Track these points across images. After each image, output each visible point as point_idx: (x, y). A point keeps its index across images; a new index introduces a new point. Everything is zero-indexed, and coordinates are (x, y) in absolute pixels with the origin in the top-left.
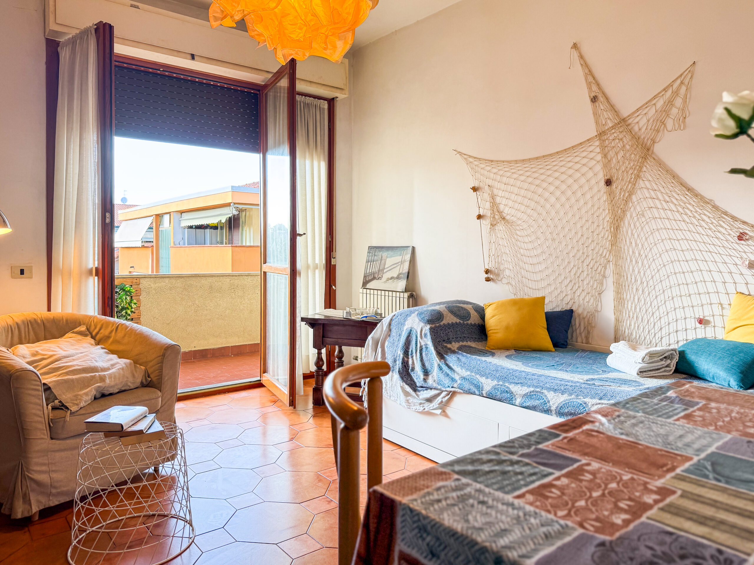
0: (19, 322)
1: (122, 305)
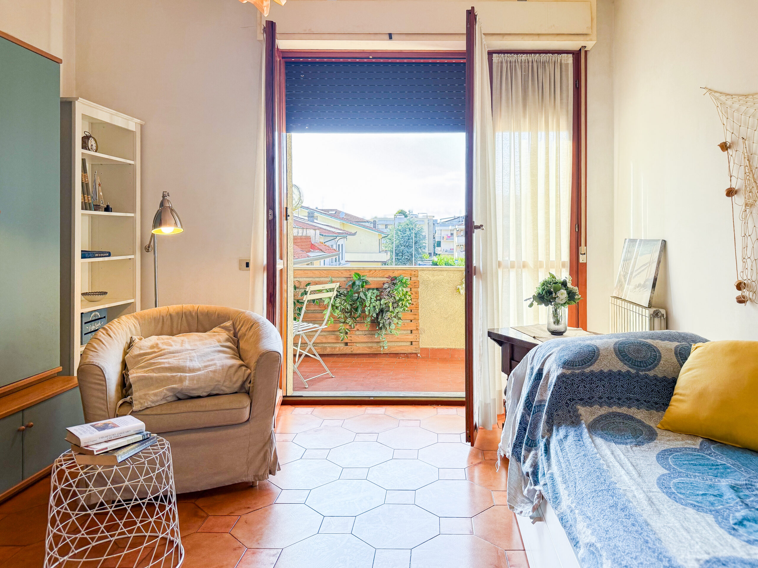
0: (174, 314)
1: (399, 296)
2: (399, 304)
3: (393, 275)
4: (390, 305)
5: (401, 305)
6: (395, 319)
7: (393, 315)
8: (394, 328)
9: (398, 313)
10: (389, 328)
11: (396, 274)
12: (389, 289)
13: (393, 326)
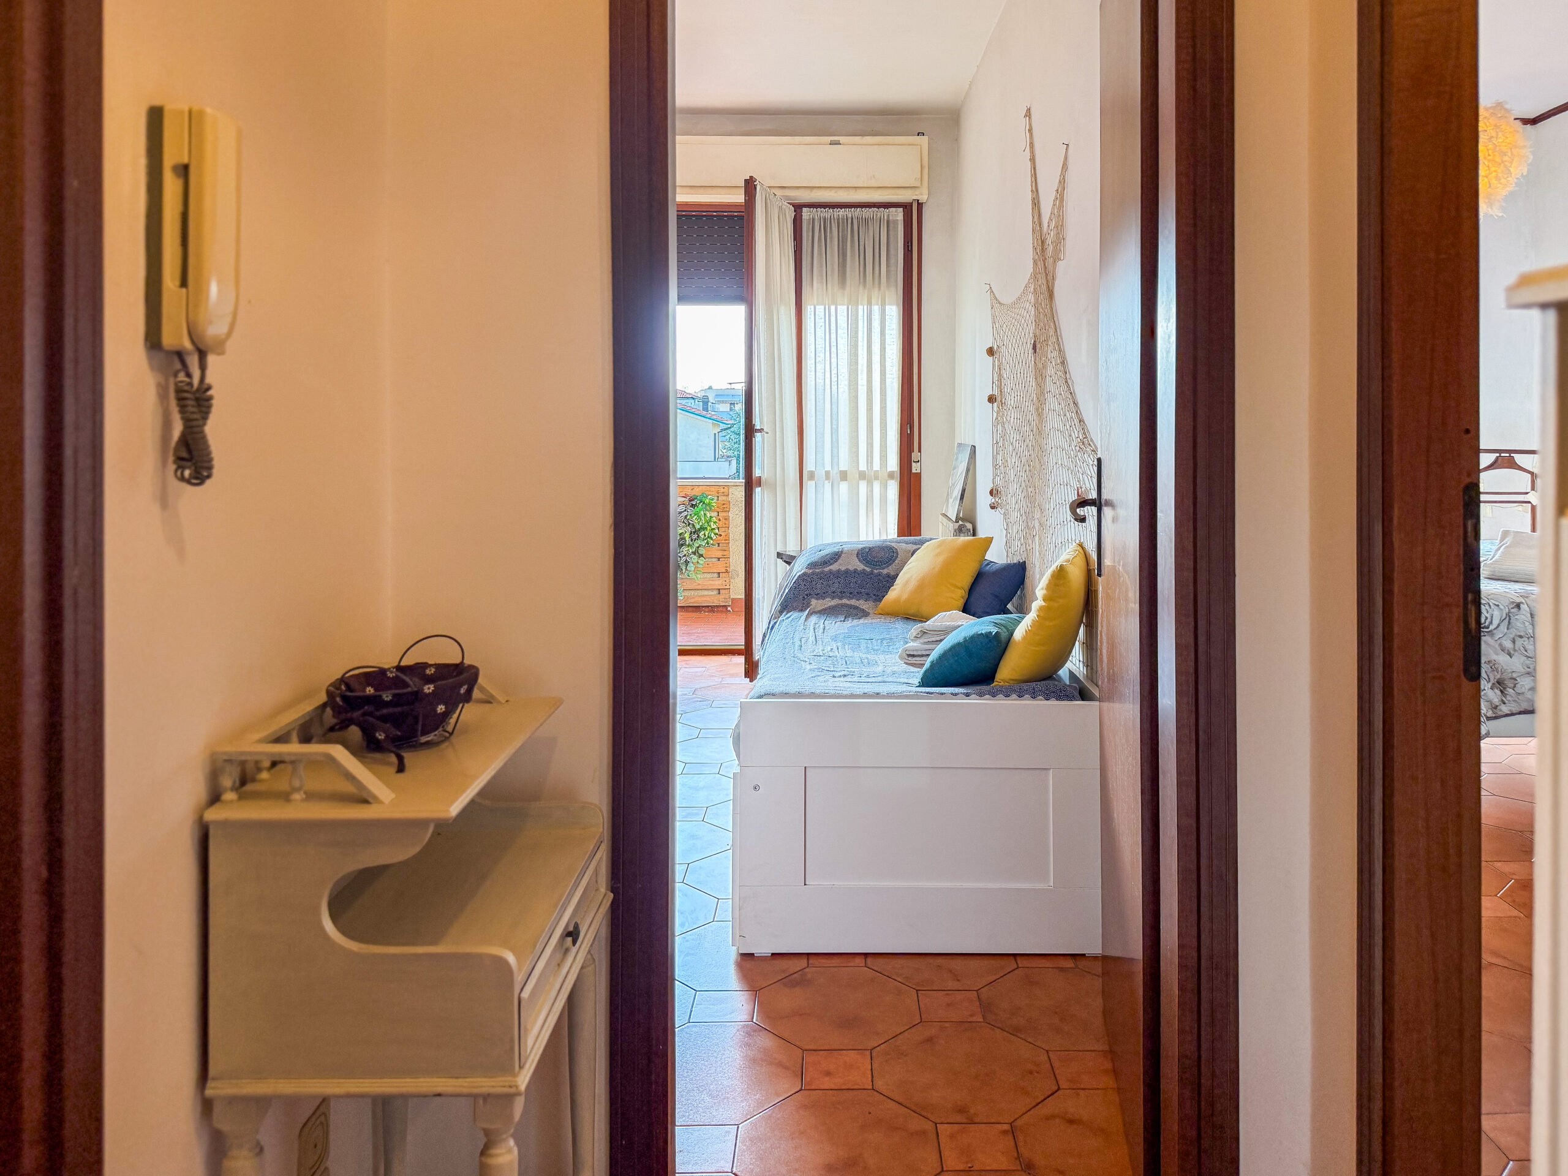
1: (701, 524)
2: (700, 534)
3: (691, 493)
4: (687, 536)
5: (703, 537)
6: (695, 558)
7: (691, 551)
8: (693, 569)
9: (698, 547)
10: (686, 569)
11: (696, 492)
12: (686, 513)
13: (691, 567)
